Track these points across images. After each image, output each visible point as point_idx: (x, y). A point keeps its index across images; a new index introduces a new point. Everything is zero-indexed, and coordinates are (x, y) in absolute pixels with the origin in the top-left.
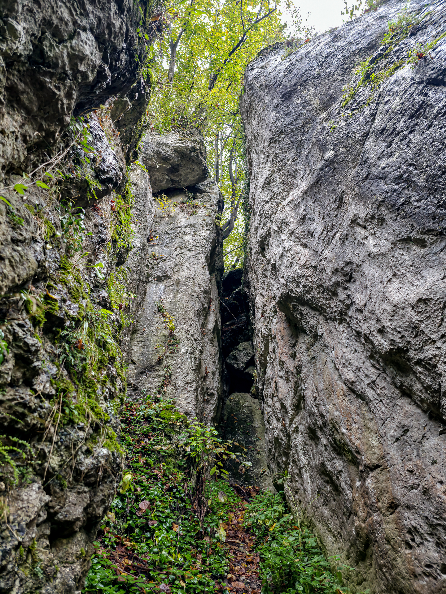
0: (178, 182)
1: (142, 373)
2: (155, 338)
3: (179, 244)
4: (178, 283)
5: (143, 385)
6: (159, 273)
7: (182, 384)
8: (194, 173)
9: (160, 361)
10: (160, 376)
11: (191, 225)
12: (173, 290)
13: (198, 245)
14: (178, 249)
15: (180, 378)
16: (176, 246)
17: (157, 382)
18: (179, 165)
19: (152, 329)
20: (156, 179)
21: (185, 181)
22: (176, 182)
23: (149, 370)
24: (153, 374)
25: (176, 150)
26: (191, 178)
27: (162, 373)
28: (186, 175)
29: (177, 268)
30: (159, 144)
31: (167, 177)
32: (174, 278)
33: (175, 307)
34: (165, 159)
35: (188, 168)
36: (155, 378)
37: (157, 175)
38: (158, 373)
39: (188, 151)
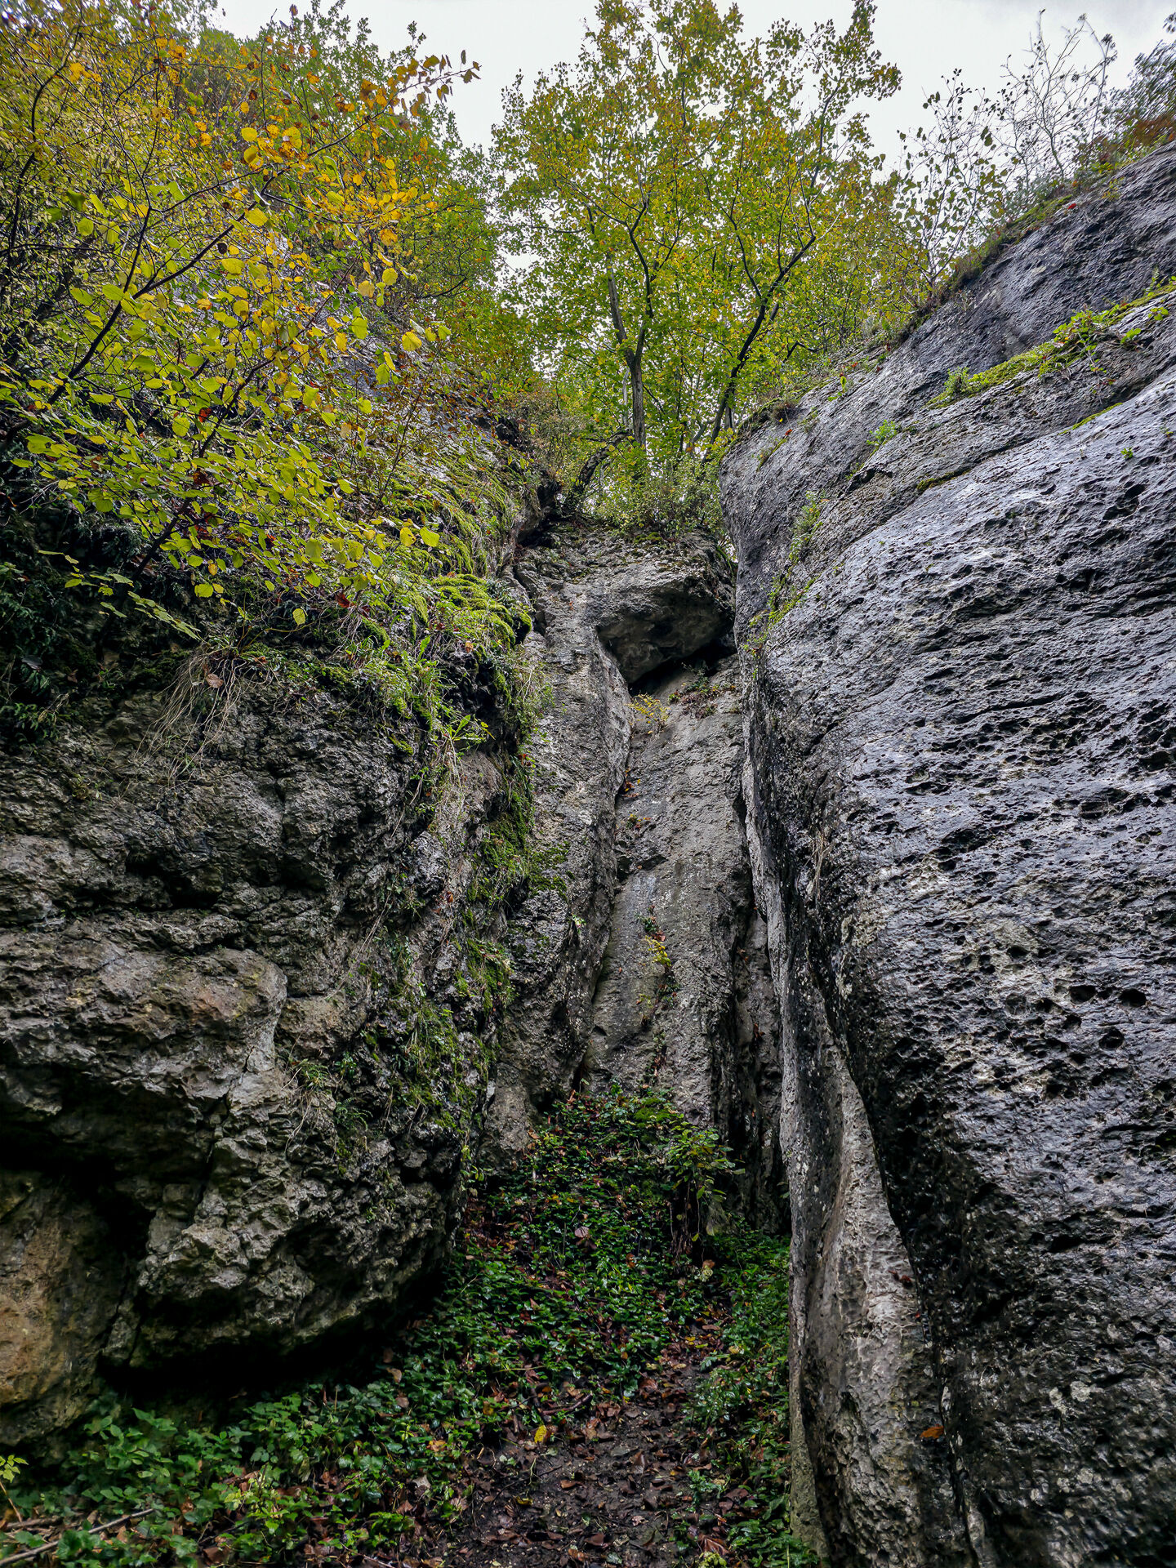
0: (676, 649)
1: (617, 1050)
2: (638, 983)
3: (679, 787)
4: (680, 867)
5: (620, 1070)
6: (646, 854)
7: (685, 1062)
8: (704, 625)
9: (646, 1026)
10: (648, 1051)
11: (700, 743)
12: (672, 883)
13: (715, 782)
14: (678, 799)
15: (680, 1052)
16: (672, 793)
17: (642, 1063)
18: (669, 620)
19: (635, 966)
20: (630, 657)
21: (689, 643)
22: (672, 649)
23: (629, 1043)
24: (636, 1050)
25: (657, 593)
26: (700, 635)
27: (650, 1045)
28: (688, 631)
29: (677, 838)
30: (623, 593)
31: (651, 647)
32: (673, 859)
33: (675, 918)
34: (641, 616)
35: (689, 619)
36: (639, 1055)
37: (632, 650)
38: (645, 1046)
39: (681, 589)
